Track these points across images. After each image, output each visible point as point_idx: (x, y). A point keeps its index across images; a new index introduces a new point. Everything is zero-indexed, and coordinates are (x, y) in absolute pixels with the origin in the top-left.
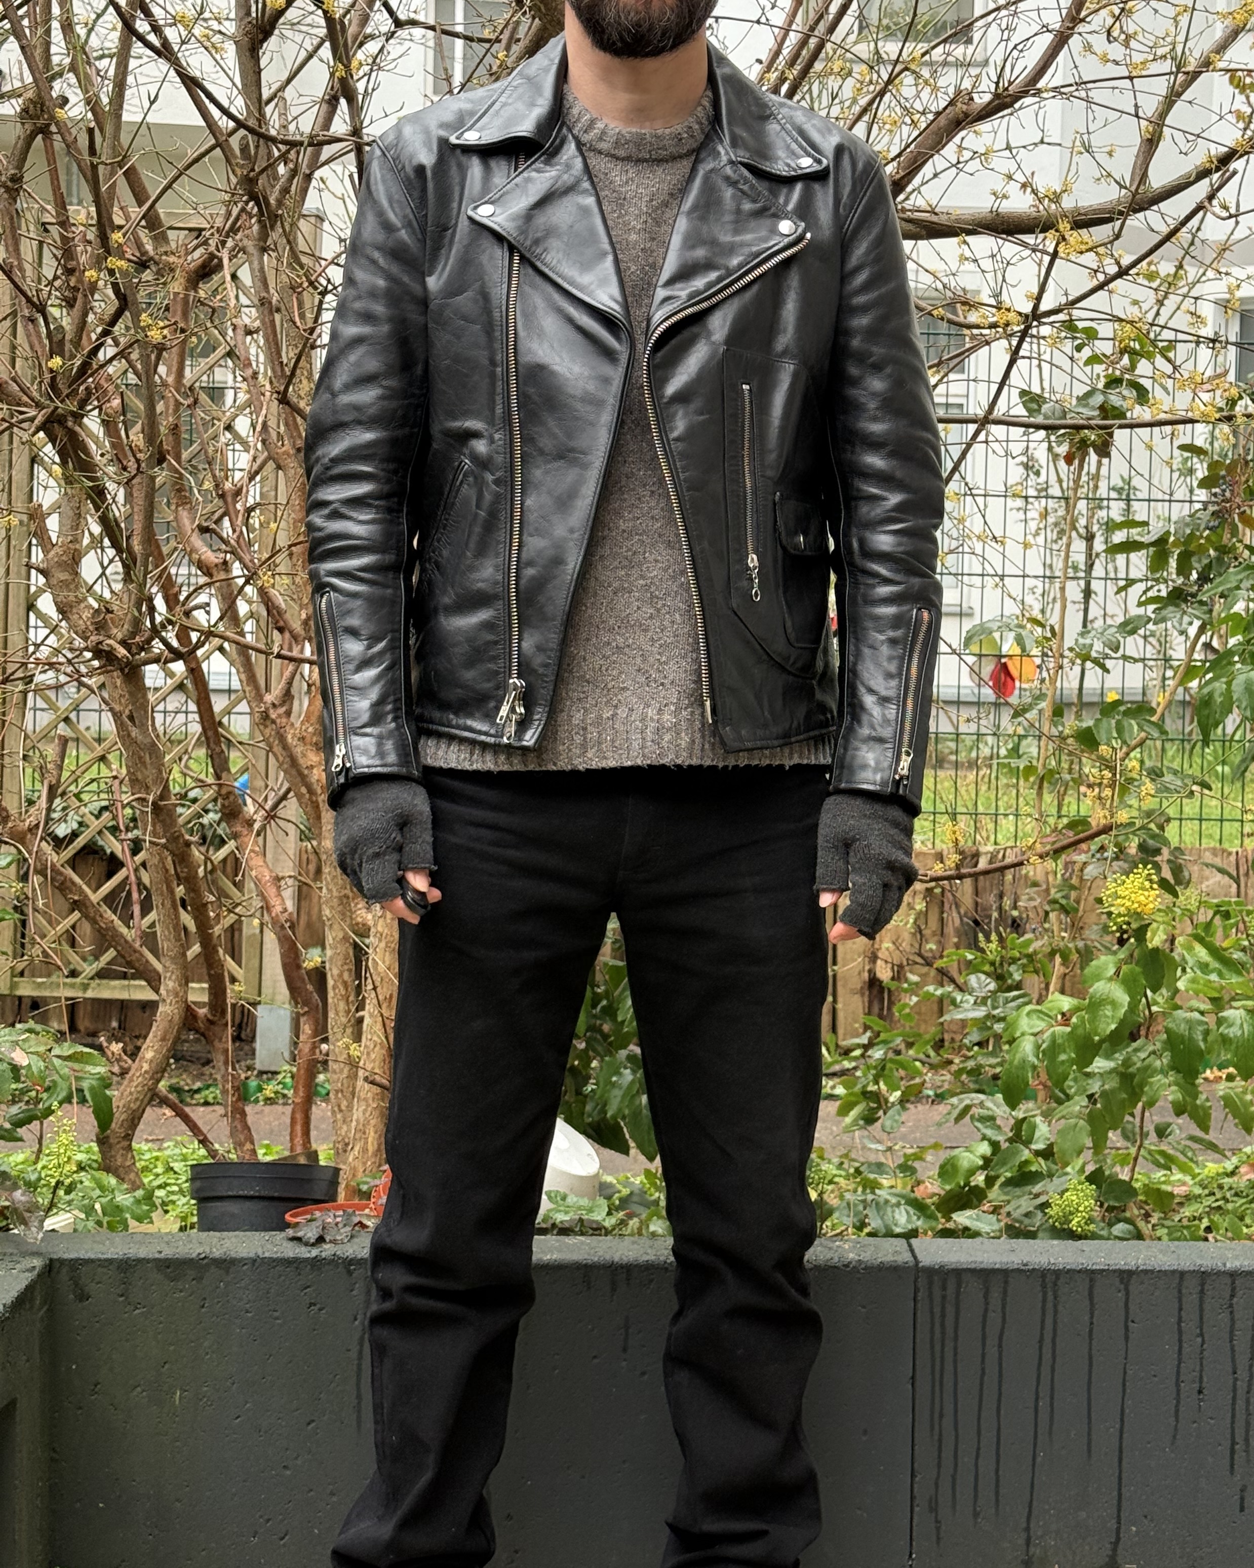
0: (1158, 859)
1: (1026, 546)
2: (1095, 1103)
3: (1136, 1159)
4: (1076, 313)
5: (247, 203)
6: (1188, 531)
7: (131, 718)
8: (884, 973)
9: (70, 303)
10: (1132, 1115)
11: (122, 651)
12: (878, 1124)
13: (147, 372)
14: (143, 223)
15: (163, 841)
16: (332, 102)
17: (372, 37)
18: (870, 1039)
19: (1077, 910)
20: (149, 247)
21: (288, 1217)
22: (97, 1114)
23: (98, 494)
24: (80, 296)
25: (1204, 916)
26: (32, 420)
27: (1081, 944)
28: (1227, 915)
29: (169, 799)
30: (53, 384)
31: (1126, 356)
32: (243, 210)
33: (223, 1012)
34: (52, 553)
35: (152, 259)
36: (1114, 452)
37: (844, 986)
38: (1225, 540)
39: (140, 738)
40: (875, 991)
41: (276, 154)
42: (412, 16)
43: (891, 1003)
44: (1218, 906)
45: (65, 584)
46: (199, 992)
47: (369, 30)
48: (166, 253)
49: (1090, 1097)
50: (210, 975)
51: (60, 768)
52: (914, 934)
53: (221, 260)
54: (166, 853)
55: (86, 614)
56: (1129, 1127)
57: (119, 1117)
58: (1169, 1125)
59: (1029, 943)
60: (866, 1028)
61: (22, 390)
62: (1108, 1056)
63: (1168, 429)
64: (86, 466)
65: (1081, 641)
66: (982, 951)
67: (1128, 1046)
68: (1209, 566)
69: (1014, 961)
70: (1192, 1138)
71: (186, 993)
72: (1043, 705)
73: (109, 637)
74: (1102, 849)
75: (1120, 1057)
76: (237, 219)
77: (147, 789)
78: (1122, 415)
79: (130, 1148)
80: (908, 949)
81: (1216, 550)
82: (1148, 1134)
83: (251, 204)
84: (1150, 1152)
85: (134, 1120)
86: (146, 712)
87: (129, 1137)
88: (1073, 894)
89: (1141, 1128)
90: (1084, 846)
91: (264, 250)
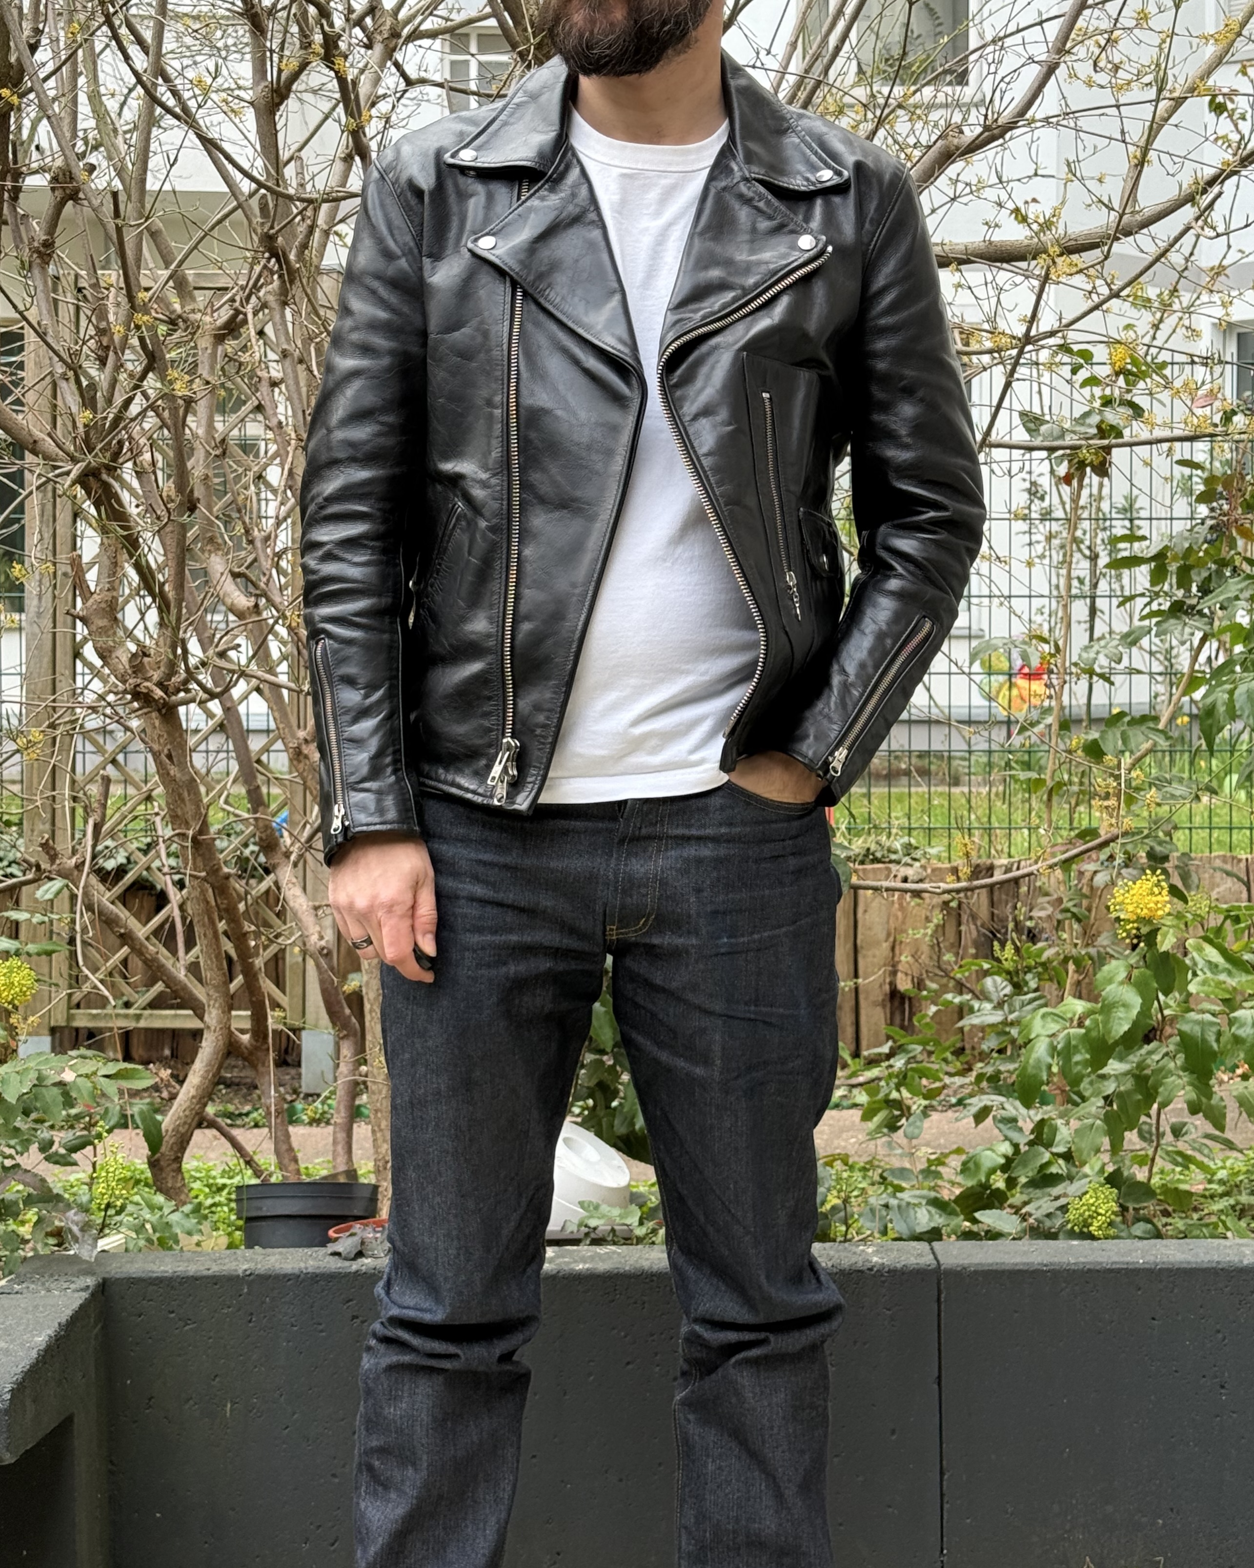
0: (1166, 865)
1: (1030, 564)
2: (1111, 1105)
3: (1153, 1160)
4: (1072, 336)
5: (269, 260)
6: (1187, 545)
7: (170, 757)
8: (904, 985)
9: (103, 362)
10: (1149, 1116)
11: (158, 693)
12: (901, 1132)
13: (175, 425)
14: (171, 283)
15: (203, 874)
16: (348, 160)
17: (385, 96)
18: (891, 1048)
19: (1088, 918)
20: (177, 307)
21: (331, 1233)
22: (147, 1137)
23: (132, 543)
24: (111, 353)
25: (1214, 921)
26: (68, 473)
27: (1092, 951)
28: (1237, 920)
29: (208, 833)
30: (87, 441)
31: (1121, 377)
32: (265, 267)
33: (266, 1036)
34: (91, 601)
35: (180, 316)
36: (1114, 471)
37: (866, 999)
38: (1223, 554)
39: (178, 775)
40: (896, 1003)
41: (295, 211)
42: (423, 74)
43: (912, 1015)
44: (1228, 911)
45: (103, 631)
46: (242, 1018)
47: (381, 92)
48: (193, 311)
49: (1106, 1098)
50: (252, 1002)
51: (104, 806)
52: (932, 947)
53: (245, 315)
54: (207, 886)
55: (125, 659)
56: (1145, 1128)
57: (168, 1141)
58: (1185, 1124)
59: (1042, 950)
60: (889, 1037)
61: (58, 445)
62: (1121, 1059)
63: (1166, 445)
64: (119, 515)
65: (1085, 655)
66: (998, 960)
67: (1141, 1047)
68: (1209, 579)
69: (1029, 969)
70: (1208, 1136)
71: (229, 1019)
72: (1049, 720)
73: (147, 679)
74: (1111, 858)
75: (1135, 1058)
76: (260, 276)
77: (188, 826)
78: (1120, 435)
79: (179, 1170)
80: (927, 961)
81: (1215, 562)
82: (1164, 1134)
83: (273, 260)
84: (1168, 1153)
85: (183, 1142)
86: (184, 751)
87: (178, 1160)
88: (1085, 903)
89: (1158, 1128)
90: (1093, 854)
91: (285, 304)
